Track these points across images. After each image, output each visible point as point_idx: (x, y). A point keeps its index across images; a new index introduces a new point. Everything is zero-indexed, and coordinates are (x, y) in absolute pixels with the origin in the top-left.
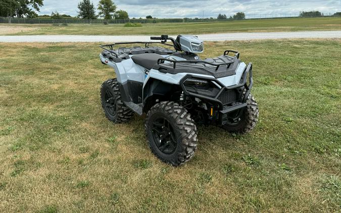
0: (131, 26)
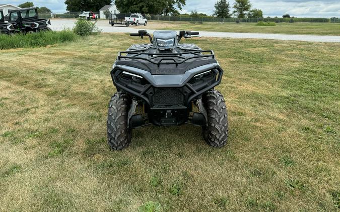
0: (264, 25)
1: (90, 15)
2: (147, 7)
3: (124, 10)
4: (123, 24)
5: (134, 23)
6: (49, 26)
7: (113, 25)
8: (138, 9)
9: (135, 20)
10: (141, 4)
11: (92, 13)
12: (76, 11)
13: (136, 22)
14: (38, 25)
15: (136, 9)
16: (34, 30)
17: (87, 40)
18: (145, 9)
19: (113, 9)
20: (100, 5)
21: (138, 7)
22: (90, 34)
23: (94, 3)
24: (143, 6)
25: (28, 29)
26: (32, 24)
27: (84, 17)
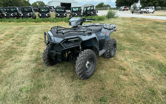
1: (124, 8)
2: (158, 3)
3: (144, 5)
4: (138, 12)
5: (146, 12)
6: (97, 14)
7: (133, 13)
8: (153, 4)
9: (146, 10)
10: (155, 2)
11: (126, 7)
12: (119, 6)
13: (147, 11)
14: (92, 13)
15: (151, 4)
16: (91, 15)
17: (110, 20)
18: (157, 4)
19: (138, 5)
20: (132, 3)
21: (153, 3)
22: (113, 17)
23: (129, 2)
24: (156, 2)
25: (89, 15)
26: (90, 13)
27: (121, 9)
